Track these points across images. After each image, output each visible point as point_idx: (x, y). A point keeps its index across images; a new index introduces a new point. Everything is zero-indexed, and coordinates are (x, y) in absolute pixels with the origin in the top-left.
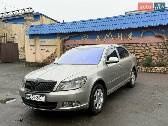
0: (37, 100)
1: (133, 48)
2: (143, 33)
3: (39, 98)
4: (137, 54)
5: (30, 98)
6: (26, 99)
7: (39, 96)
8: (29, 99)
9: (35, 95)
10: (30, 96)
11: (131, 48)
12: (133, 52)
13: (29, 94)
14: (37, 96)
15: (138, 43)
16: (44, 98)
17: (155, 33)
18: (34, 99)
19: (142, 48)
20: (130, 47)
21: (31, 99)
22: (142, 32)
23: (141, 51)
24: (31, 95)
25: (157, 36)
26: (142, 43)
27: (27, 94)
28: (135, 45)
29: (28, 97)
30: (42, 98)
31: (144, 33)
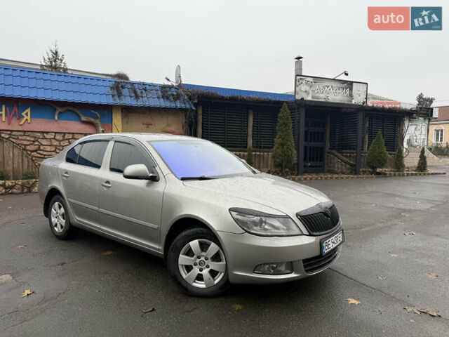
1: (34, 141)
2: (57, 113)
4: (45, 155)
10: (329, 243)
11: (29, 141)
12: (36, 151)
13: (327, 241)
15: (47, 133)
17: (81, 115)
19: (56, 143)
20: (28, 138)
22: (55, 110)
23: (53, 149)
25: (84, 122)
26: (56, 133)
27: (323, 242)
28: (39, 134)
29: (327, 248)
31: (60, 113)
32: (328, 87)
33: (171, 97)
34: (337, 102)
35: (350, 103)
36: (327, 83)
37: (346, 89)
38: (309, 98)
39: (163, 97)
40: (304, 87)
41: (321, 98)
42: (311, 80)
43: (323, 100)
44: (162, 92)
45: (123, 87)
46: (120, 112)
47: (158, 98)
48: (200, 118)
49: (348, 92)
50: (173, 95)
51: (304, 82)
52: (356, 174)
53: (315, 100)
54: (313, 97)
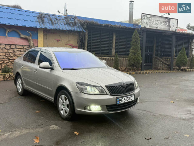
0: (129, 101)
2: (7, 32)
3: (130, 98)
5: (122, 101)
6: (118, 104)
7: (130, 97)
8: (121, 103)
9: (127, 97)
10: (122, 100)
13: (121, 99)
14: (128, 97)
15: (1, 44)
16: (134, 97)
17: (20, 34)
18: (126, 101)
19: (6, 51)
21: (124, 102)
22: (6, 30)
24: (124, 98)
25: (22, 38)
26: (5, 44)
27: (118, 99)
29: (120, 101)
30: (132, 97)
32: (158, 21)
33: (71, 24)
34: (162, 29)
35: (169, 30)
36: (157, 19)
37: (167, 22)
38: (148, 27)
39: (67, 24)
40: (146, 21)
41: (154, 27)
42: (149, 16)
43: (155, 28)
44: (66, 21)
45: (44, 17)
46: (43, 32)
47: (64, 24)
48: (87, 37)
49: (168, 24)
50: (72, 23)
51: (146, 17)
52: (170, 70)
53: (151, 28)
54: (150, 27)
